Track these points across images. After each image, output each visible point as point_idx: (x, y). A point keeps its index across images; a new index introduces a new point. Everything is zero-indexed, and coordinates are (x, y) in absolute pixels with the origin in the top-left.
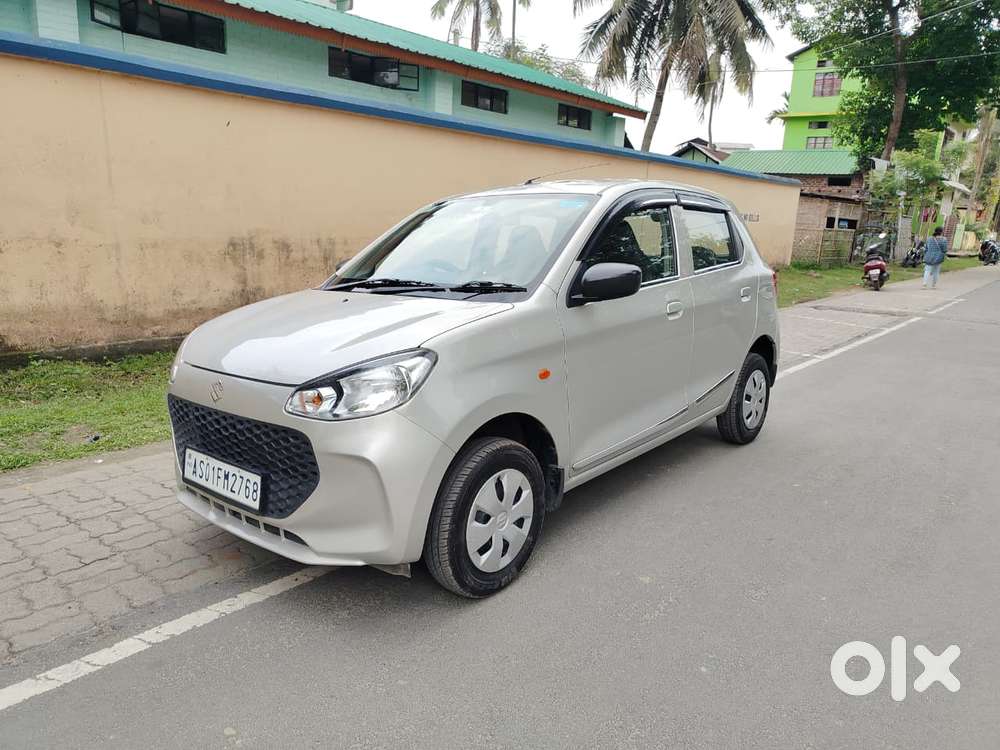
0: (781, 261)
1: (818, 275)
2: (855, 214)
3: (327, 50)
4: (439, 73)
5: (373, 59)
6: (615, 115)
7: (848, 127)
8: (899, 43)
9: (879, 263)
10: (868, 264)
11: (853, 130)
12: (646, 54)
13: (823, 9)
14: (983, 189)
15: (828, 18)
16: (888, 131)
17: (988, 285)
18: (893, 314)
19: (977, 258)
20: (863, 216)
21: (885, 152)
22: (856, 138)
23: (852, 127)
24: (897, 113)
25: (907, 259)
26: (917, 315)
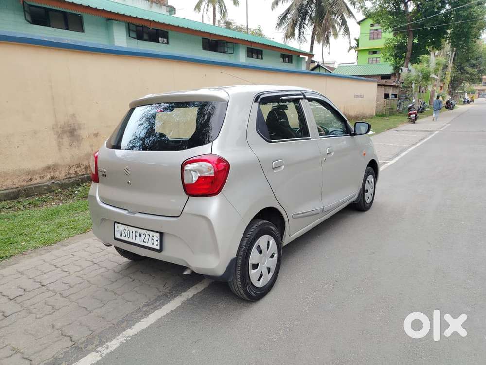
0: (372, 114)
1: (388, 118)
2: (396, 92)
3: (201, 39)
4: (241, 45)
5: (216, 41)
6: (301, 56)
7: (389, 54)
8: (409, 17)
9: (414, 112)
10: (410, 112)
11: (391, 55)
12: (304, 27)
13: (375, 3)
14: (442, 77)
15: (377, 7)
16: (406, 54)
17: (455, 118)
18: (428, 131)
19: (444, 108)
20: (399, 92)
21: (405, 64)
22: (392, 58)
23: (390, 54)
24: (409, 47)
25: (419, 110)
26: (437, 131)
